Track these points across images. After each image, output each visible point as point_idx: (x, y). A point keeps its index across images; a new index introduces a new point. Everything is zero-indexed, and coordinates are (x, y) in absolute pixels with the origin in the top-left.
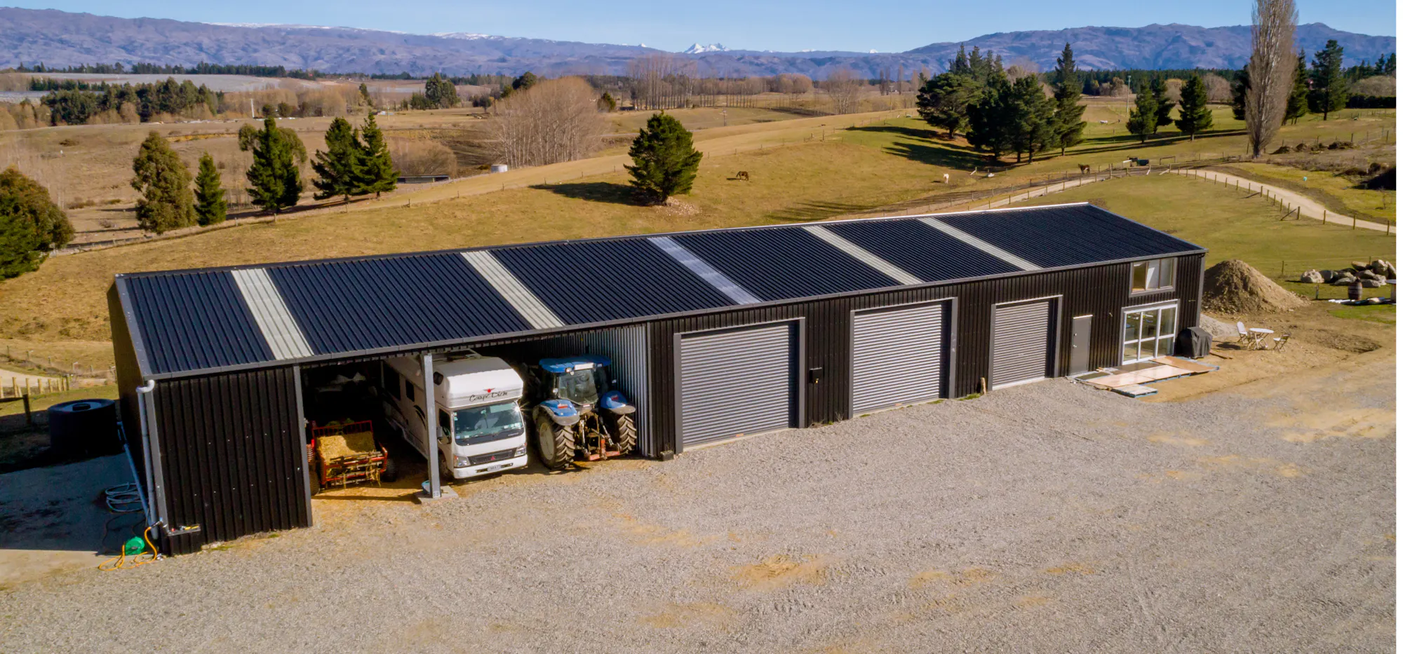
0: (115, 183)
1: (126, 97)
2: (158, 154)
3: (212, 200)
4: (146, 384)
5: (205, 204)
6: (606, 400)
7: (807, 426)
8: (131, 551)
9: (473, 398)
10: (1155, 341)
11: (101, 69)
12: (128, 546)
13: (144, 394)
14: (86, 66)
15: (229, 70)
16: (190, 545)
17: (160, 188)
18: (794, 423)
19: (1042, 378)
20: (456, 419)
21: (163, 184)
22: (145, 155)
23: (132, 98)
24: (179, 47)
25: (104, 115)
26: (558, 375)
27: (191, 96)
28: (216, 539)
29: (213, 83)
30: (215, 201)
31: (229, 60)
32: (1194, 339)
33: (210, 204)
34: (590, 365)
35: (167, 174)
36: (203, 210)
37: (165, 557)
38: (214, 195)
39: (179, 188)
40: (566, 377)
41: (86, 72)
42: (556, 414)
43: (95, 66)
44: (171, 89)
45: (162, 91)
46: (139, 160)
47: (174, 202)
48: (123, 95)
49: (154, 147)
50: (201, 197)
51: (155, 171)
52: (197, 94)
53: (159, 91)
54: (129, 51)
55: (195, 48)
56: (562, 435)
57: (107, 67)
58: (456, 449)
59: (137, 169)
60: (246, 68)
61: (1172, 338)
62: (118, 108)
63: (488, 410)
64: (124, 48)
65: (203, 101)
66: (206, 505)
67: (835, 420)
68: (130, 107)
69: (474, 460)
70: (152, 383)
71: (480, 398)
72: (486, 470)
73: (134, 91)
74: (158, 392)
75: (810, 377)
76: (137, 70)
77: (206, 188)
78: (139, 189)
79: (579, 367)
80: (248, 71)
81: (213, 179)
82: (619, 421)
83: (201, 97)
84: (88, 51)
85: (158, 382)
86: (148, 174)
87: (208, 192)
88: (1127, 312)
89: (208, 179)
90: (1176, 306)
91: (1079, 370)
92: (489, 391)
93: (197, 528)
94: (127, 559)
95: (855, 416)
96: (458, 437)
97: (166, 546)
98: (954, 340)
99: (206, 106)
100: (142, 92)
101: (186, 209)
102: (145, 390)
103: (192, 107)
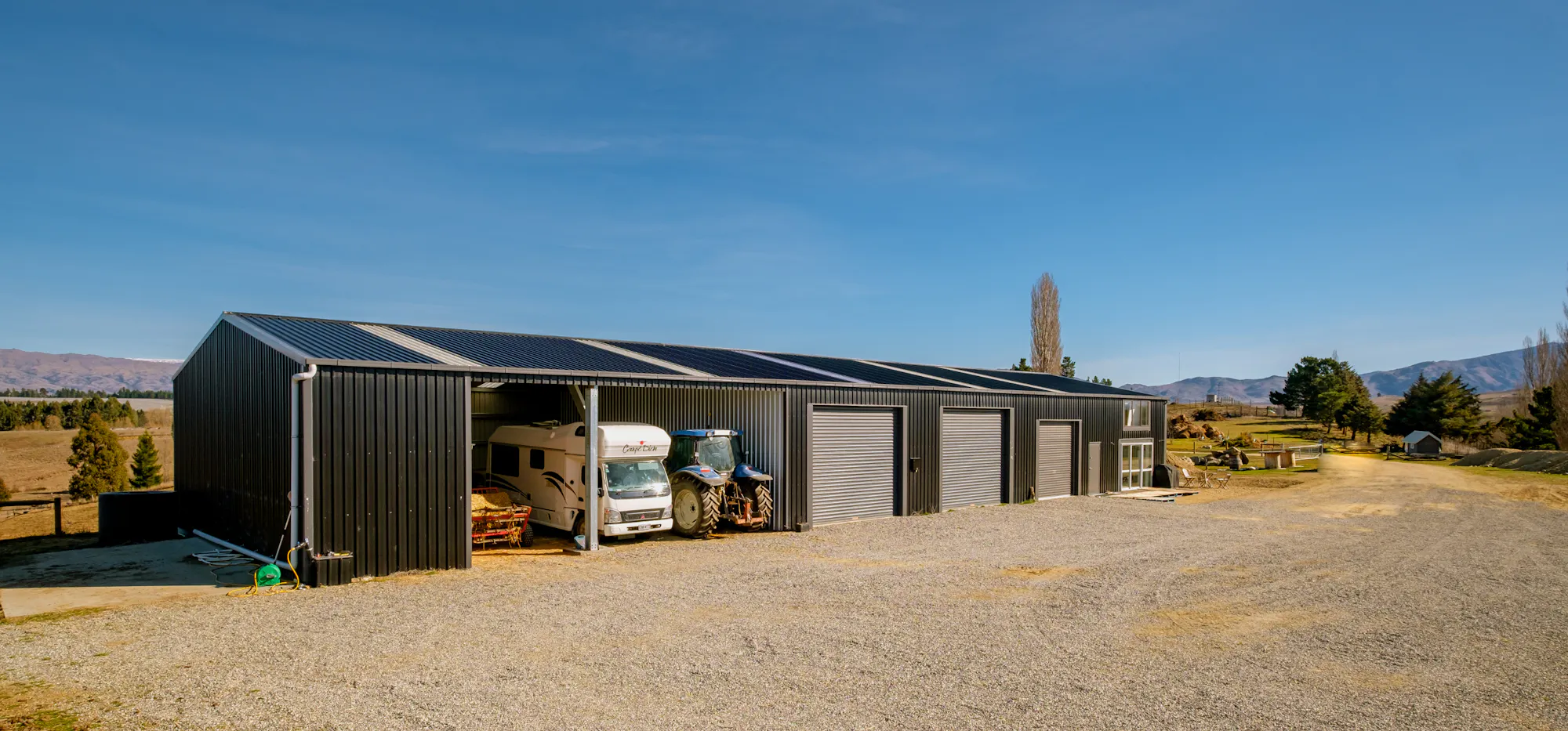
0: (40, 476)
1: (52, 411)
2: (98, 434)
3: (148, 474)
4: (307, 369)
5: (141, 477)
6: (742, 469)
7: (909, 514)
8: (266, 580)
9: (626, 449)
10: (1140, 472)
11: (25, 394)
12: (261, 575)
13: (300, 383)
14: (11, 391)
15: (148, 395)
16: (339, 575)
17: (97, 464)
18: (898, 511)
19: (1068, 496)
20: (608, 471)
21: (100, 461)
22: (85, 434)
23: (58, 412)
24: (100, 378)
25: (28, 426)
26: (698, 438)
27: (115, 411)
28: (366, 574)
29: (136, 404)
30: (152, 475)
31: (145, 387)
32: (1169, 472)
33: (145, 478)
34: (727, 432)
35: (105, 452)
36: (138, 483)
37: (308, 587)
38: (150, 469)
39: (116, 465)
40: (706, 441)
41: (11, 396)
42: (701, 475)
43: (20, 391)
44: (97, 405)
45: (88, 406)
46: (78, 439)
47: (109, 478)
48: (49, 410)
49: (94, 428)
50: (137, 471)
51: (93, 449)
52: (121, 410)
53: (84, 407)
54: (53, 382)
55: (116, 379)
56: (708, 497)
57: (33, 392)
58: (608, 503)
59: (74, 448)
60: (164, 393)
61: (1150, 472)
62: (43, 421)
63: (636, 466)
64: (48, 379)
65: (125, 415)
66: (359, 529)
67: (929, 511)
68: (55, 420)
69: (626, 517)
70: (314, 368)
71: (633, 449)
72: (636, 528)
73: (60, 407)
74: (319, 381)
75: (911, 464)
76: (60, 395)
77: (143, 463)
78: (75, 466)
79: (718, 432)
80: (166, 396)
81: (150, 456)
82: (756, 490)
83: (125, 412)
84: (13, 381)
85: (320, 368)
86: (85, 453)
87: (145, 466)
88: (1123, 443)
89: (146, 455)
90: (1152, 444)
91: (1093, 492)
92: (642, 443)
93: (347, 555)
94: (258, 589)
95: (944, 511)
96: (611, 490)
97: (310, 574)
98: (1012, 448)
99: (128, 418)
100: (67, 408)
101: (120, 484)
102: (306, 375)
103: (114, 421)
